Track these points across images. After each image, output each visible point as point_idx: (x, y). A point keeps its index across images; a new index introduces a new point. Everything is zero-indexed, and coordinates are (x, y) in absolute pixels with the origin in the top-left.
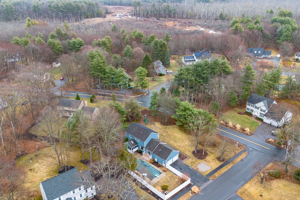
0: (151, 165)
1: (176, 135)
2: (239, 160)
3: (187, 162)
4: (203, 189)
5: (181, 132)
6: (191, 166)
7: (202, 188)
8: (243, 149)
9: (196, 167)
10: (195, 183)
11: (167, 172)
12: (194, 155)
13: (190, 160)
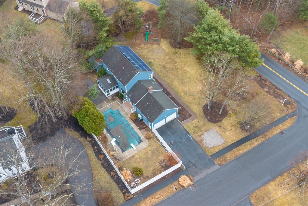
0: (130, 123)
1: (188, 70)
2: (277, 132)
3: (189, 124)
4: (198, 181)
5: (197, 64)
6: (194, 133)
7: (196, 178)
8: (291, 111)
9: (200, 136)
10: (189, 167)
11: (152, 140)
12: (204, 112)
13: (195, 122)
